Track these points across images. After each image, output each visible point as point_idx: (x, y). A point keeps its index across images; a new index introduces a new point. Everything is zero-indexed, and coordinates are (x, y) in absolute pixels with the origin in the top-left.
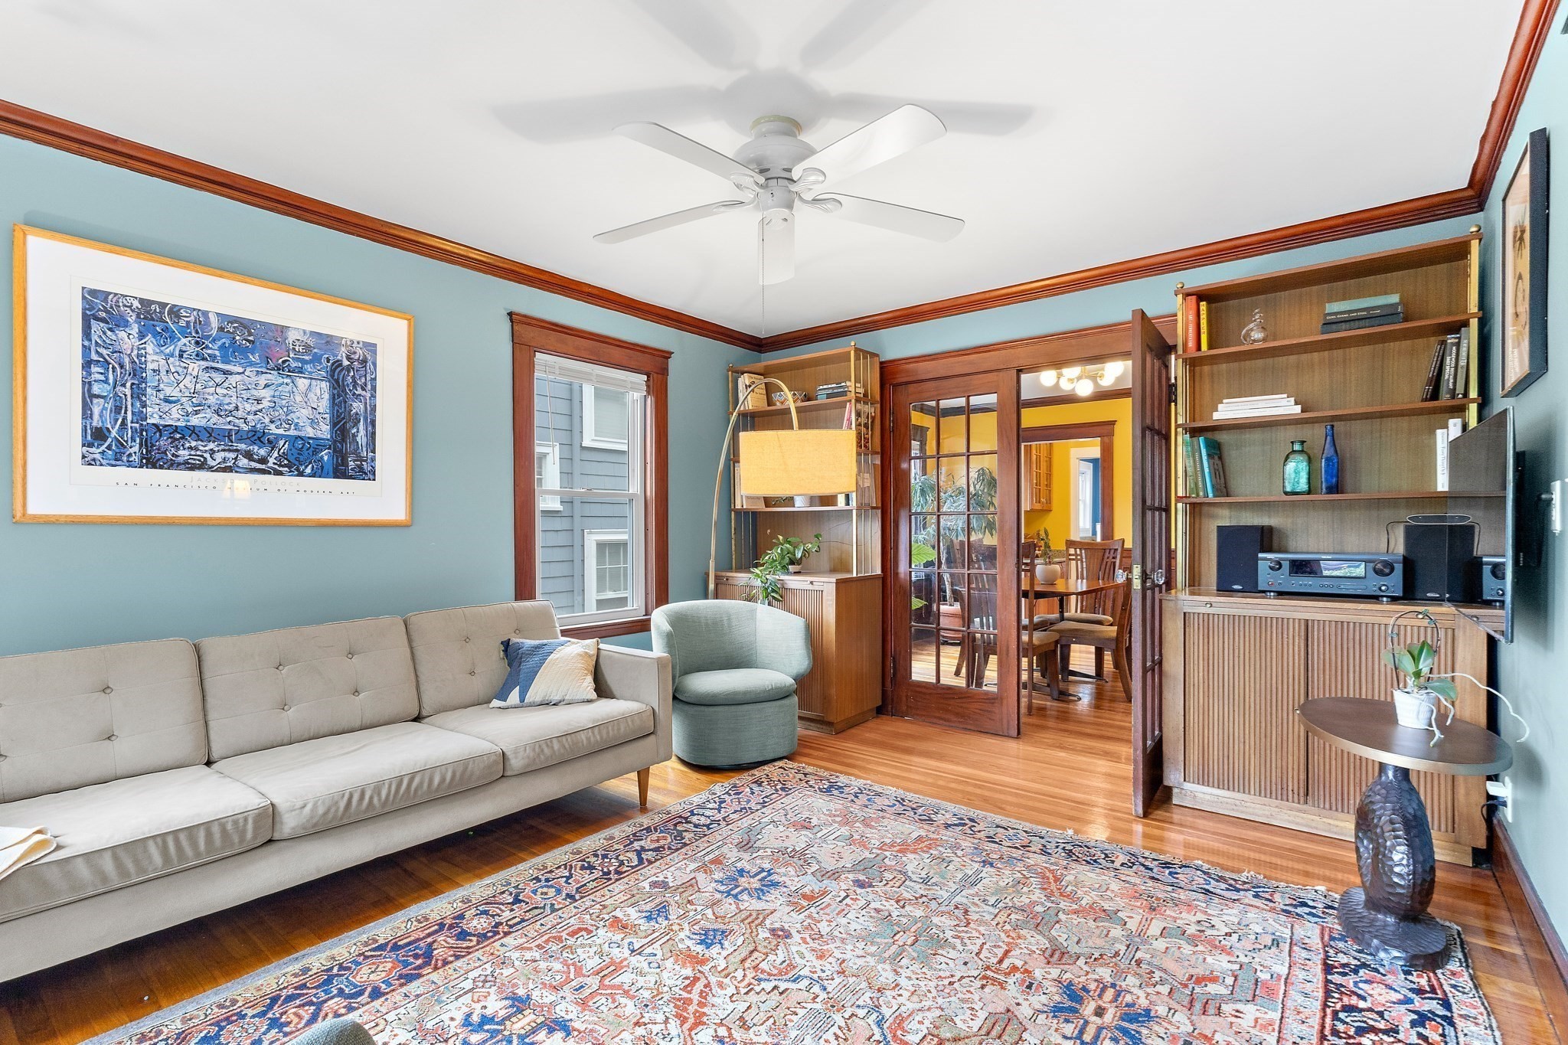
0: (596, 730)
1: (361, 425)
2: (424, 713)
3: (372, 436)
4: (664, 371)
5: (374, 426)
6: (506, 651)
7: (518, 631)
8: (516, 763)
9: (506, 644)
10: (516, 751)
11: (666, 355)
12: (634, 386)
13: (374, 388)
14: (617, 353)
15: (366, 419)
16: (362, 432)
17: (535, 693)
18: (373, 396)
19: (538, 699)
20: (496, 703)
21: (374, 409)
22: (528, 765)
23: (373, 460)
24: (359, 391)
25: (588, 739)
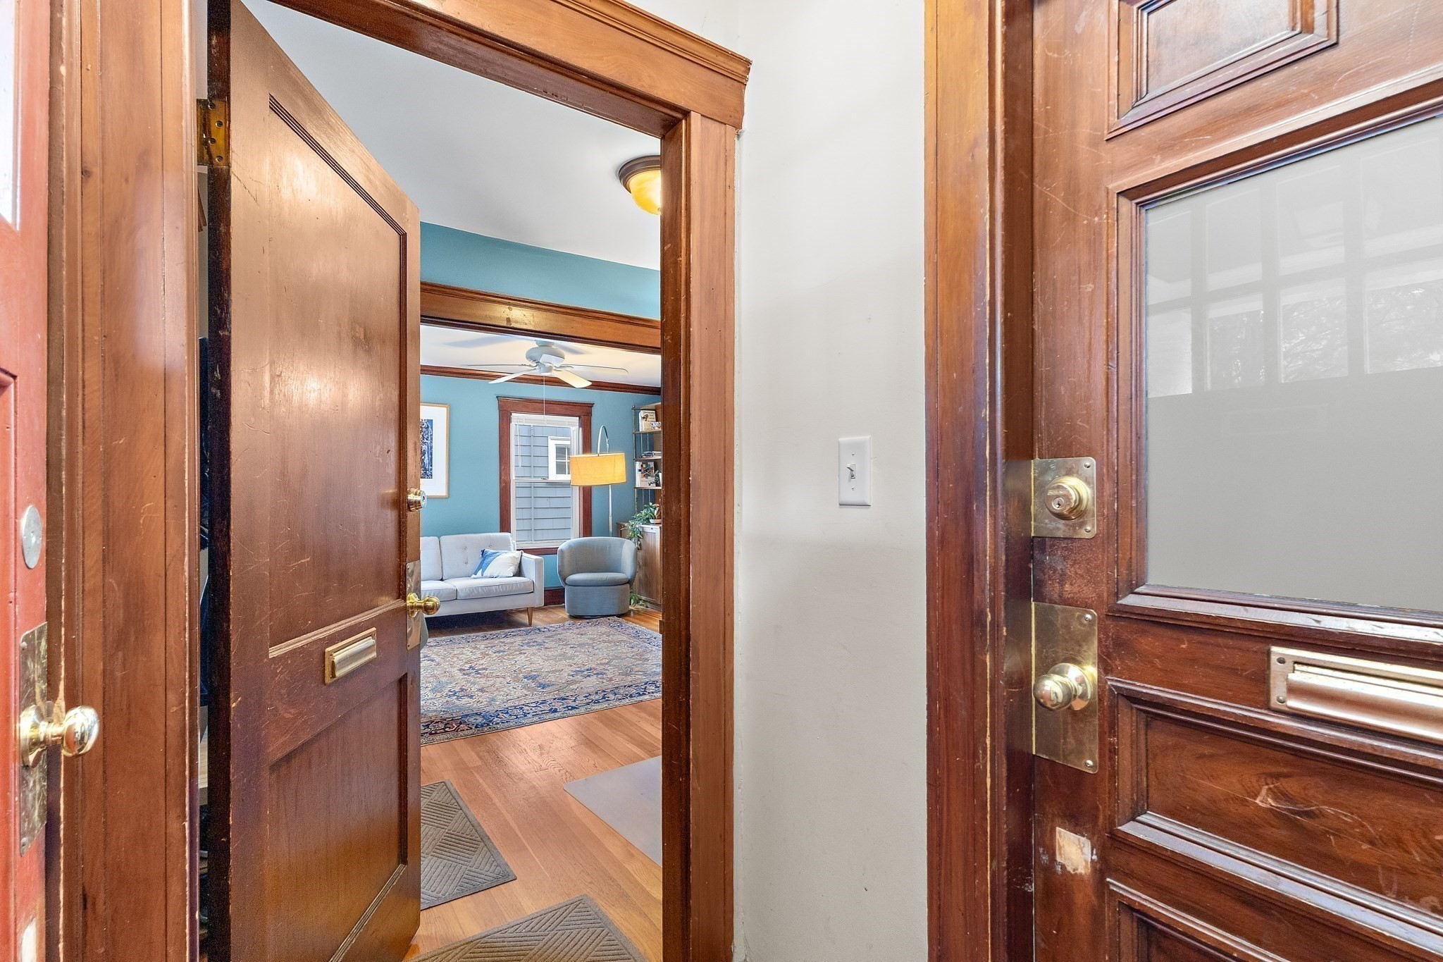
0: (500, 587)
1: (426, 455)
2: (444, 578)
3: (431, 460)
4: (589, 414)
5: (432, 455)
6: (482, 554)
7: (490, 546)
8: (461, 595)
9: (483, 551)
10: (462, 590)
11: (590, 406)
12: (572, 424)
13: (432, 439)
14: (558, 408)
15: (428, 452)
16: (427, 458)
17: (488, 572)
18: (431, 442)
19: (489, 575)
20: (474, 576)
21: (431, 448)
22: (466, 596)
23: (431, 470)
24: (425, 441)
25: (496, 589)
